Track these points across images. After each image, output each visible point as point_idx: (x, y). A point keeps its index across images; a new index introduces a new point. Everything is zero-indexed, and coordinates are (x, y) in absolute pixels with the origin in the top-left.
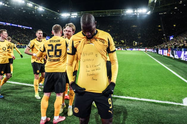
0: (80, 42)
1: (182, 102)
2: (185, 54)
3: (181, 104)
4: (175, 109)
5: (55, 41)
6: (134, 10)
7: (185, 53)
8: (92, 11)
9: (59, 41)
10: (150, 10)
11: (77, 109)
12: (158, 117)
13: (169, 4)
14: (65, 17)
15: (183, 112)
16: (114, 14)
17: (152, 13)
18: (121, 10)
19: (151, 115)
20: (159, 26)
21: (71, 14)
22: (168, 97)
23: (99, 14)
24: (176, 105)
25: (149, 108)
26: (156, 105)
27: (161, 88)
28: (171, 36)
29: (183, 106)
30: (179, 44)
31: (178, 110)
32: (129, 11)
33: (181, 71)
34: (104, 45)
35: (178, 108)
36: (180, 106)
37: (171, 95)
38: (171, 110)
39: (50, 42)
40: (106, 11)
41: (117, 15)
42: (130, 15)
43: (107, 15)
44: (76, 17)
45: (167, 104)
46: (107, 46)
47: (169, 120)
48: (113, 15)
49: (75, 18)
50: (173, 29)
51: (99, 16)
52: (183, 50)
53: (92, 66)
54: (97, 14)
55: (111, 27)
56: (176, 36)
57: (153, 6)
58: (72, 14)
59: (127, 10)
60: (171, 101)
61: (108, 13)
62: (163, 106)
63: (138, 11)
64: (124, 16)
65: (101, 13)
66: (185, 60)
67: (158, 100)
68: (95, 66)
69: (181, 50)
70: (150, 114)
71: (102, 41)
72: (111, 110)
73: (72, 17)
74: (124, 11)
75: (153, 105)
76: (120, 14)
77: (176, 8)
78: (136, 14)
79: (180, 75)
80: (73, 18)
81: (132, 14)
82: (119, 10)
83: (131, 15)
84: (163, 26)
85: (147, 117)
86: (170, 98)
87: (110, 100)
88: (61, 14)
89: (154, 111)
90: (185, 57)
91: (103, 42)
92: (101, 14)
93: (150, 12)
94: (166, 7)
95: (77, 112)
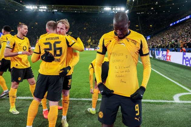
0: (111, 41)
1: (173, 100)
2: (163, 54)
3: (173, 102)
4: (169, 107)
5: (53, 39)
6: (112, 8)
7: (163, 52)
8: (66, 6)
9: (58, 38)
10: (128, 9)
11: (102, 114)
12: (158, 116)
13: (146, 4)
14: (31, 10)
15: (177, 108)
16: (91, 11)
17: (130, 12)
18: (99, 7)
19: (151, 115)
20: (137, 26)
21: (38, 7)
22: (160, 95)
23: (74, 10)
24: (169, 103)
25: (146, 108)
26: (152, 105)
27: (151, 87)
28: (148, 36)
29: (175, 103)
30: (157, 44)
31: (172, 107)
32: (107, 9)
33: (162, 70)
34: (136, 47)
35: (171, 105)
36: (173, 103)
37: (162, 93)
38: (166, 108)
39: (47, 39)
40: (82, 6)
41: (94, 12)
42: (108, 13)
43: (82, 11)
44: (45, 10)
45: (161, 102)
46: (139, 48)
47: (167, 118)
48: (89, 12)
49: (43, 11)
50: (150, 29)
51: (74, 12)
52: (160, 49)
53: (121, 67)
54: (71, 9)
55: (87, 24)
56: (153, 37)
57: (132, 5)
58: (40, 7)
59: (105, 8)
60: (164, 100)
61: (84, 10)
62: (158, 105)
63: (116, 9)
64: (101, 13)
65: (76, 8)
66: (163, 59)
67: (152, 100)
68: (124, 68)
69: (159, 50)
70: (149, 115)
71: (135, 42)
72: (137, 117)
73: (39, 10)
74: (102, 7)
75: (149, 105)
76: (98, 11)
77: (152, 8)
78: (114, 12)
79: (163, 74)
80: (41, 12)
81: (110, 11)
82: (97, 6)
83: (110, 13)
84: (140, 26)
85: (148, 118)
86: (162, 96)
87: (137, 107)
88: (25, 5)
89: (152, 110)
90: (163, 56)
91: (135, 44)
92: (76, 10)
93: (128, 11)
94: (143, 7)
95: (102, 117)
